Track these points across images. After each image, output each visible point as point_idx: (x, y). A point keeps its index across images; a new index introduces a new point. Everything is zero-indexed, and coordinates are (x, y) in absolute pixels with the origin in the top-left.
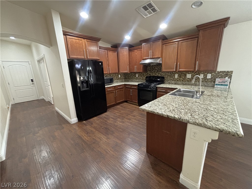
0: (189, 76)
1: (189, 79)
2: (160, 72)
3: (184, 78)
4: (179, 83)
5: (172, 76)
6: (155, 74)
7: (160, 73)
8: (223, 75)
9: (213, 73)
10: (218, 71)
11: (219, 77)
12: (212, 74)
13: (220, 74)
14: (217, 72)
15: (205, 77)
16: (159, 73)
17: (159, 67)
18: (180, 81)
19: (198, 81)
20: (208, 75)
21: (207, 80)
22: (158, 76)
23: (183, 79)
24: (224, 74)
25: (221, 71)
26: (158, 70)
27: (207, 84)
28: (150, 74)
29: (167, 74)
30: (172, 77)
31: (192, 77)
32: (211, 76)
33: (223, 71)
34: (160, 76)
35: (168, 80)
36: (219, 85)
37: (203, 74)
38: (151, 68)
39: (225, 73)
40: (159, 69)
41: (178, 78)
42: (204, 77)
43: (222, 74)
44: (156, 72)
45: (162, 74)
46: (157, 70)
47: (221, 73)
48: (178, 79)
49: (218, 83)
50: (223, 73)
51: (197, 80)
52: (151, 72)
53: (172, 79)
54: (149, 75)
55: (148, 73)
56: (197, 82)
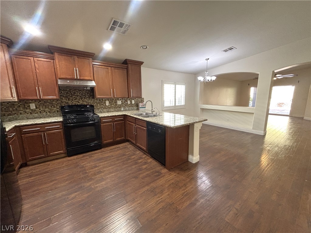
0: (119, 102)
2: (85, 98)
3: (115, 104)
5: (102, 103)
6: (77, 101)
7: (86, 100)
11: (138, 102)
15: (131, 102)
16: (84, 100)
17: (83, 93)
18: (112, 108)
21: (132, 105)
22: (83, 104)
23: (114, 106)
26: (82, 96)
28: (68, 103)
29: (96, 102)
30: (103, 105)
31: (122, 103)
32: (134, 102)
34: (85, 104)
35: (98, 108)
36: (141, 108)
38: (67, 93)
40: (82, 94)
41: (110, 105)
44: (79, 100)
45: (89, 101)
46: (80, 97)
52: (69, 99)
53: (103, 107)
54: (64, 104)
55: (63, 101)
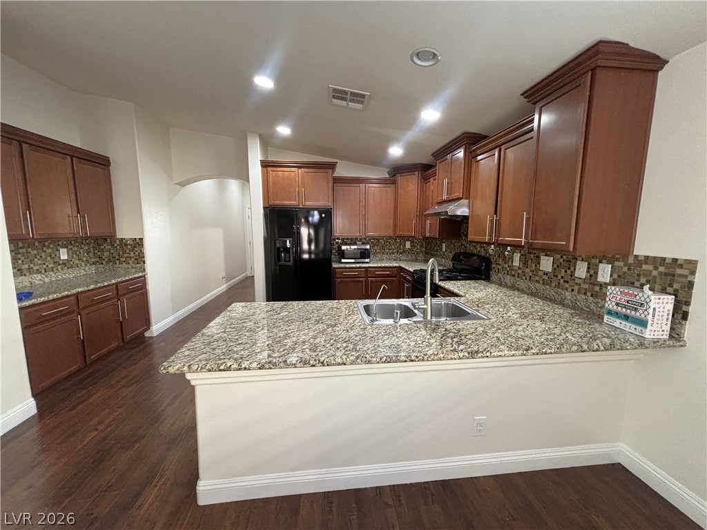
0: (546, 264)
1: (547, 274)
3: (533, 269)
4: (522, 284)
6: (474, 246)
8: (655, 277)
9: (618, 260)
10: (636, 256)
11: (638, 280)
12: (617, 263)
13: (645, 267)
14: (631, 260)
15: (593, 273)
18: (524, 278)
19: (570, 289)
20: (601, 266)
21: (597, 288)
23: (531, 274)
24: (661, 273)
25: (647, 258)
27: (597, 303)
28: (466, 247)
30: (508, 262)
31: (555, 269)
32: (611, 276)
33: (655, 258)
35: (498, 270)
36: (619, 318)
37: (587, 263)
39: (661, 269)
41: (521, 266)
42: (589, 275)
43: (651, 271)
47: (646, 263)
48: (520, 271)
49: (615, 307)
50: (656, 268)
51: (567, 282)
53: (508, 269)
54: (463, 249)
55: (463, 243)
56: (567, 289)
